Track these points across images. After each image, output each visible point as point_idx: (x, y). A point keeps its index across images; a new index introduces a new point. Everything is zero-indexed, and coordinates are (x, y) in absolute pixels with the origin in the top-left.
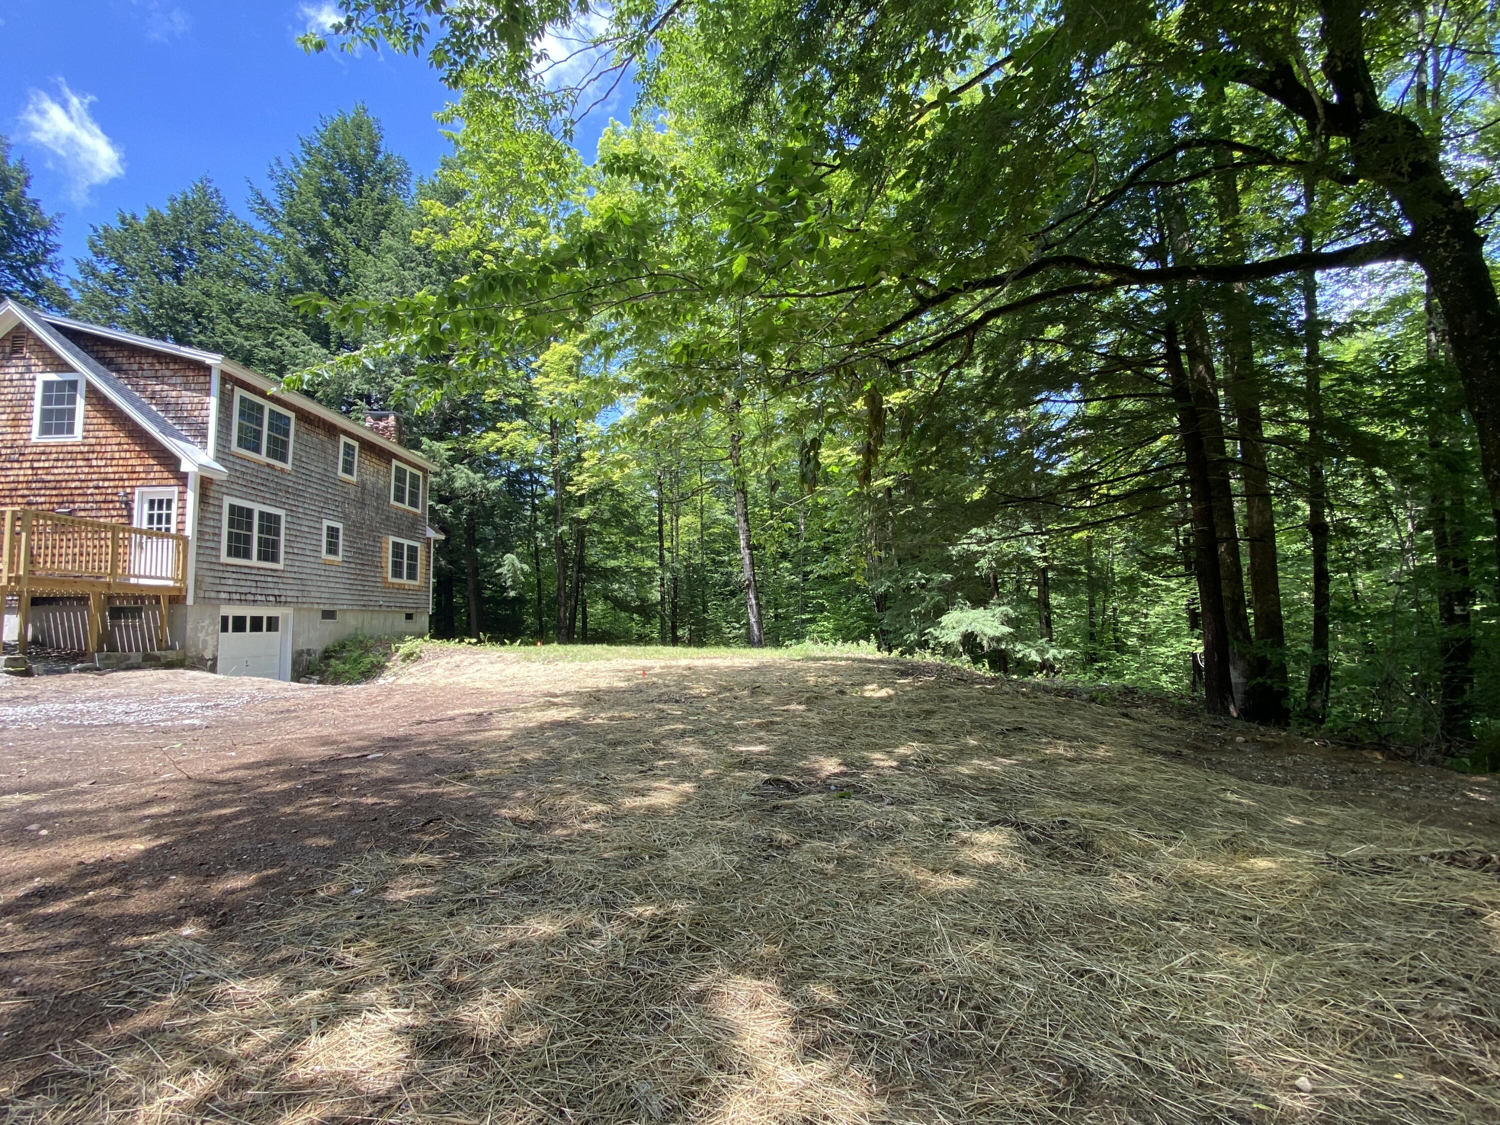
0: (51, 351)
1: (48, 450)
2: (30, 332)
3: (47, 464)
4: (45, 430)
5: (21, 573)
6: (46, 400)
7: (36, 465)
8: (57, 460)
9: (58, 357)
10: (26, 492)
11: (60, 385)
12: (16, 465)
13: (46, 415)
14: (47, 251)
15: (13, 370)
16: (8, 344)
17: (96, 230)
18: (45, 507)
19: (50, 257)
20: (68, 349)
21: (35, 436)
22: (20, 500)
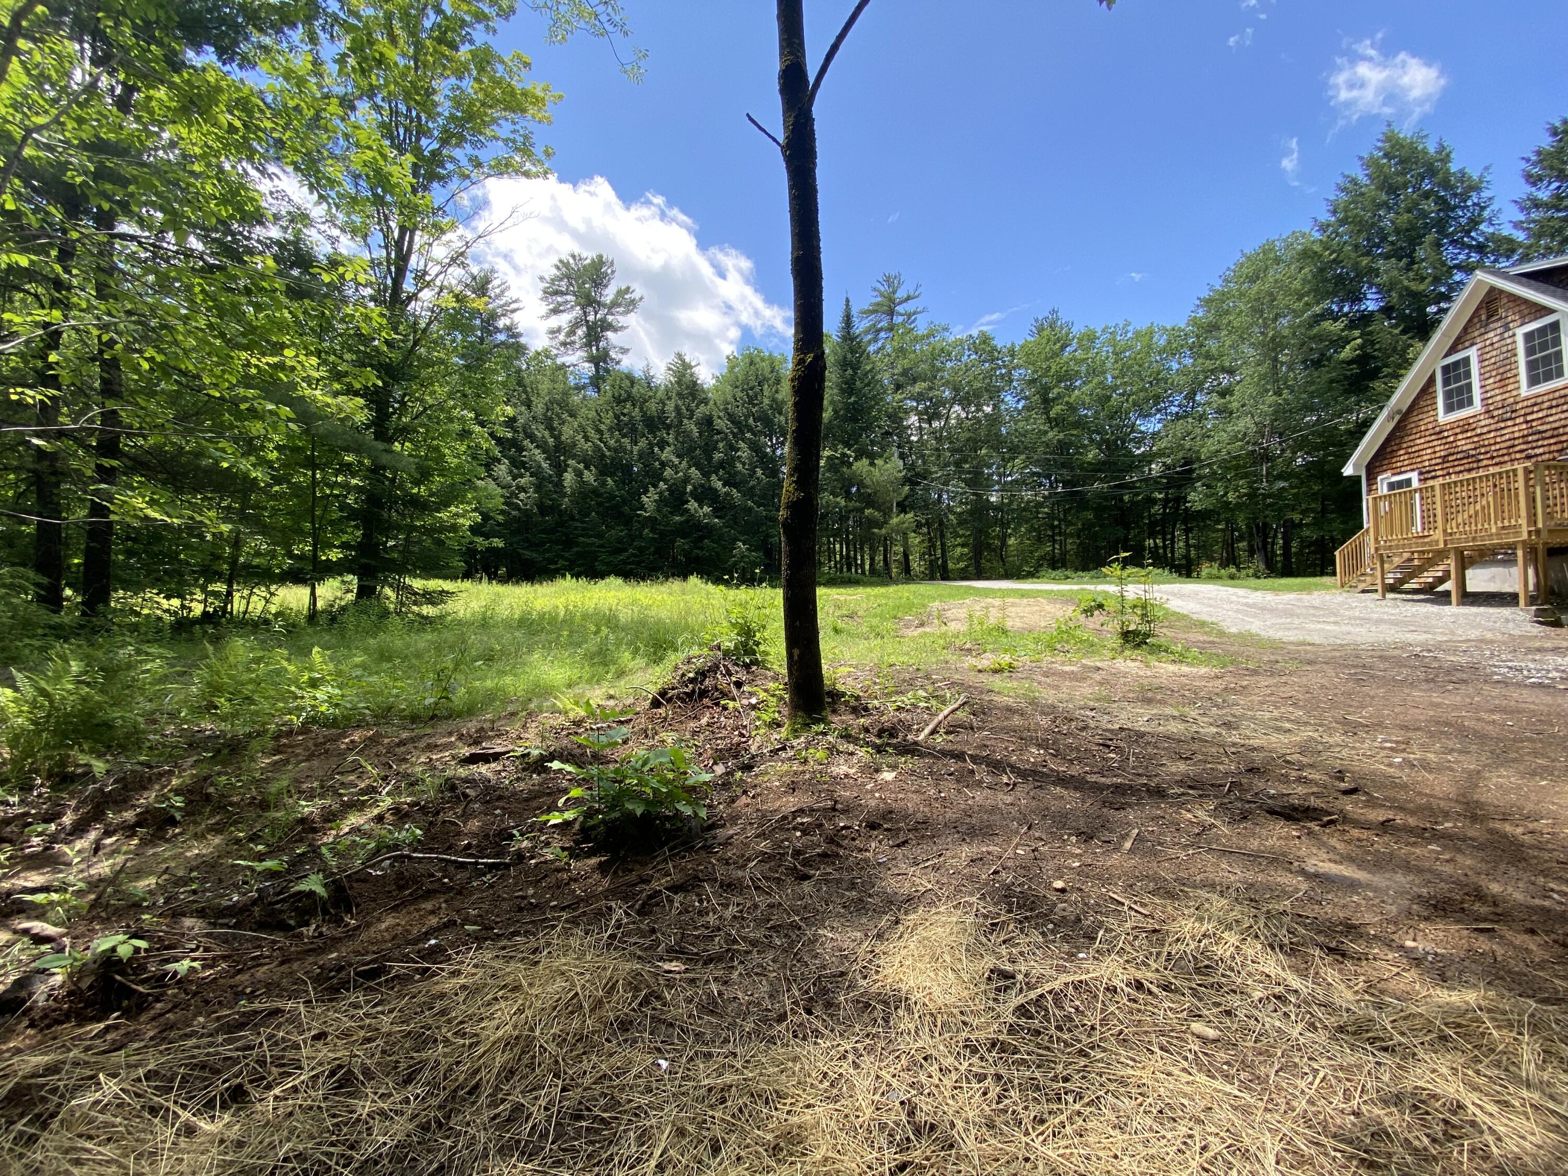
0: (1526, 301)
1: (1539, 400)
2: (1501, 292)
3: (1540, 415)
4: (1534, 380)
5: (1540, 525)
6: (1530, 351)
7: (1529, 418)
8: (1551, 407)
9: (1535, 304)
10: (1523, 447)
11: (1542, 331)
12: (1510, 423)
13: (1531, 366)
14: (1483, 209)
15: (1491, 334)
16: (1483, 311)
17: (1528, 160)
18: (1546, 457)
19: (1486, 214)
20: (1543, 292)
21: (1525, 391)
22: (1518, 456)
